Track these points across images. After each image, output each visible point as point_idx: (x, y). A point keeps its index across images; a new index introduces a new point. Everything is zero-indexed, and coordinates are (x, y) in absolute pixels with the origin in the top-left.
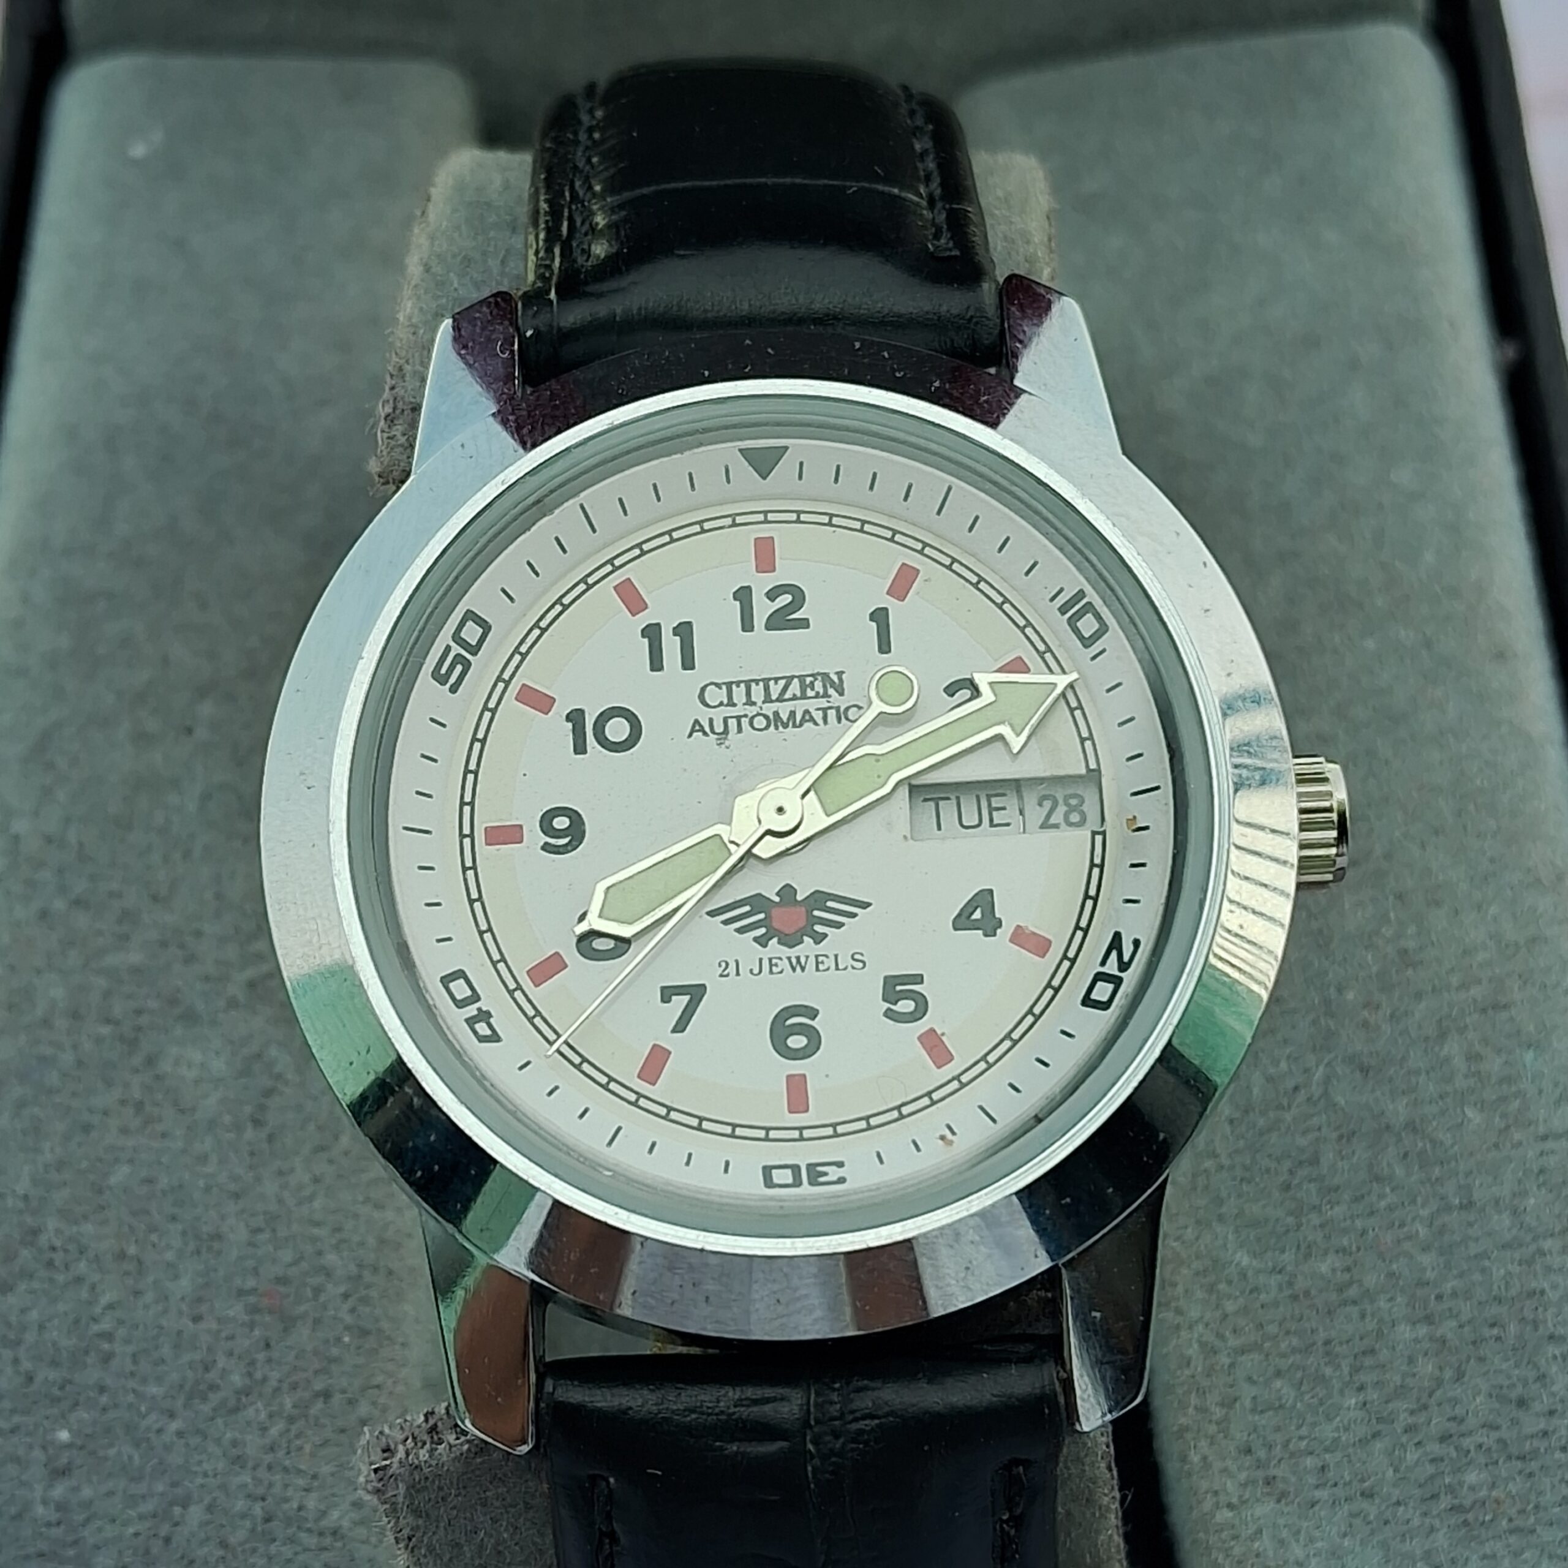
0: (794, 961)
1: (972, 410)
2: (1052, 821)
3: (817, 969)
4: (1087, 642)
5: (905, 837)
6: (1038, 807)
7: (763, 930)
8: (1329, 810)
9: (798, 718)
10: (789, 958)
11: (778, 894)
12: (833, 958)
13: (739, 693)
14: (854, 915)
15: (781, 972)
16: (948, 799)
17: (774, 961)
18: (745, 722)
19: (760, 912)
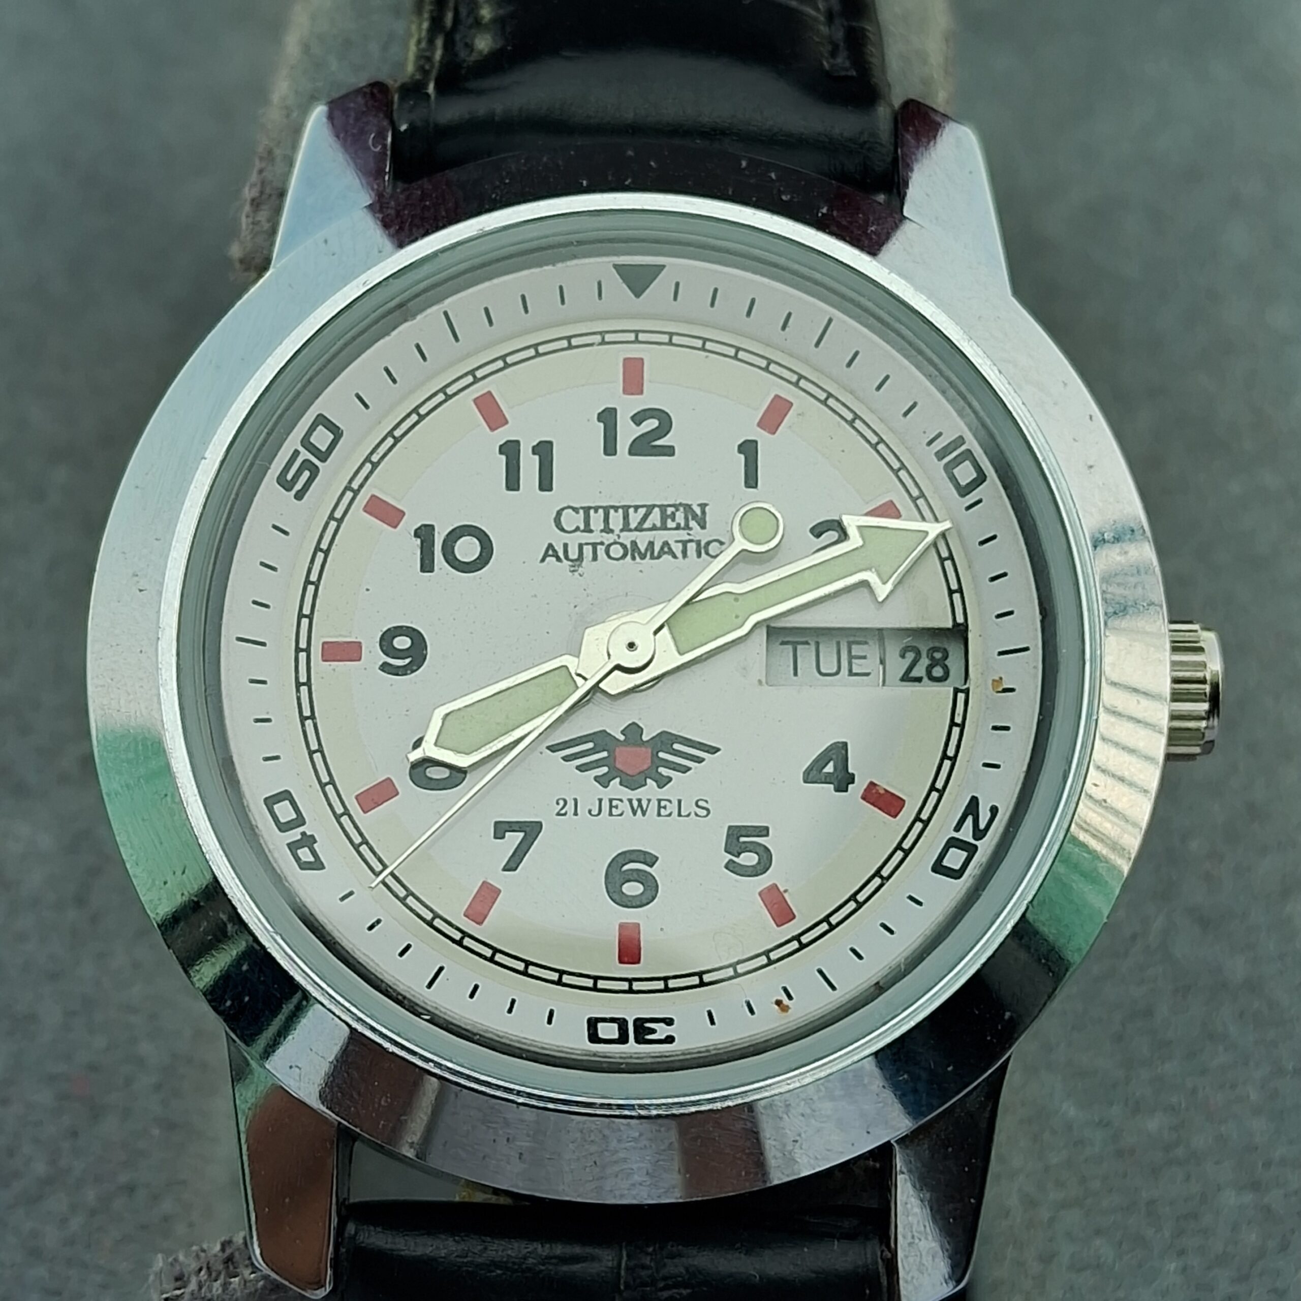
0: (635, 804)
1: (859, 240)
2: (915, 673)
3: (659, 815)
4: (964, 491)
5: (760, 682)
6: (900, 659)
7: (605, 770)
8: (1203, 681)
9: (657, 549)
10: (630, 801)
11: (623, 732)
12: (676, 803)
13: (597, 520)
14: (700, 760)
15: (621, 815)
16: (807, 643)
17: (614, 803)
18: (601, 550)
19: (604, 750)
